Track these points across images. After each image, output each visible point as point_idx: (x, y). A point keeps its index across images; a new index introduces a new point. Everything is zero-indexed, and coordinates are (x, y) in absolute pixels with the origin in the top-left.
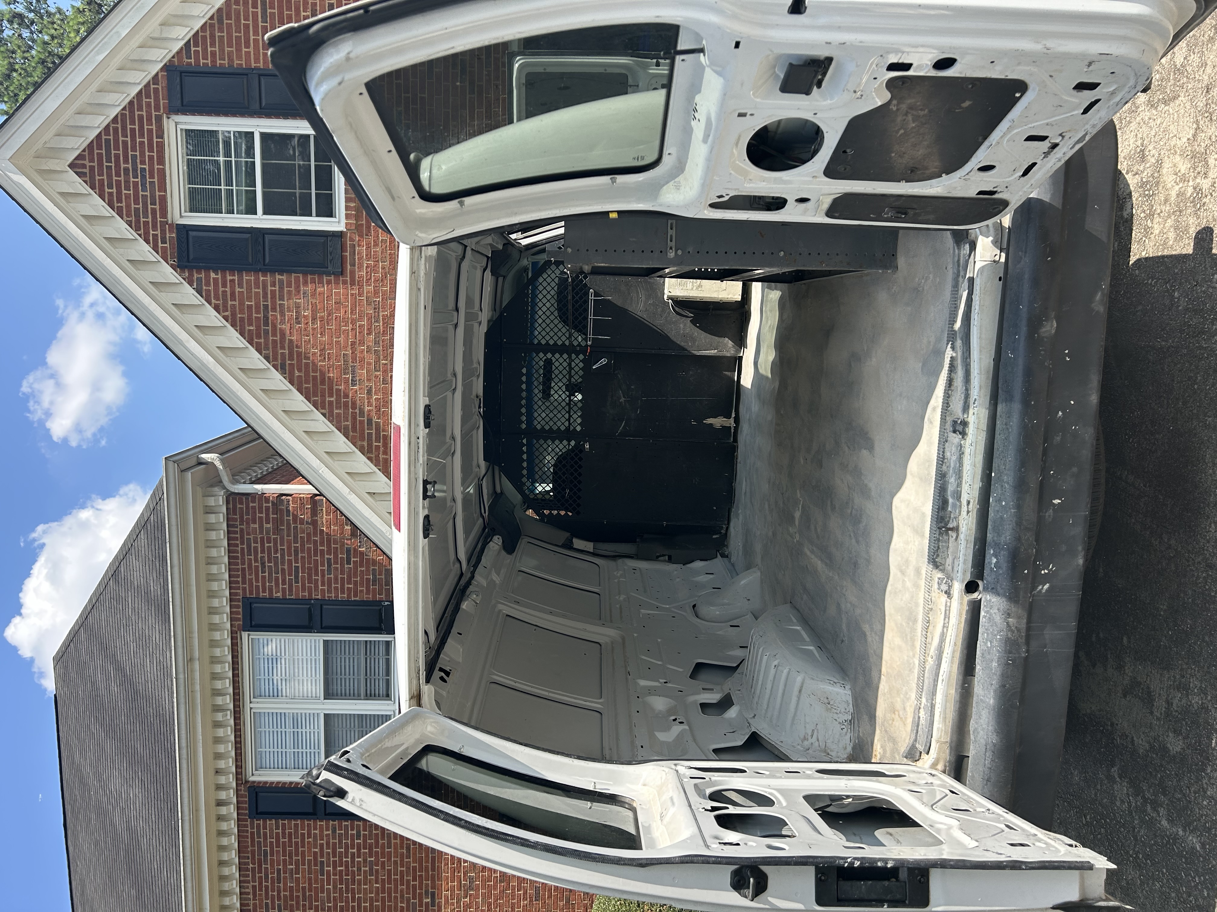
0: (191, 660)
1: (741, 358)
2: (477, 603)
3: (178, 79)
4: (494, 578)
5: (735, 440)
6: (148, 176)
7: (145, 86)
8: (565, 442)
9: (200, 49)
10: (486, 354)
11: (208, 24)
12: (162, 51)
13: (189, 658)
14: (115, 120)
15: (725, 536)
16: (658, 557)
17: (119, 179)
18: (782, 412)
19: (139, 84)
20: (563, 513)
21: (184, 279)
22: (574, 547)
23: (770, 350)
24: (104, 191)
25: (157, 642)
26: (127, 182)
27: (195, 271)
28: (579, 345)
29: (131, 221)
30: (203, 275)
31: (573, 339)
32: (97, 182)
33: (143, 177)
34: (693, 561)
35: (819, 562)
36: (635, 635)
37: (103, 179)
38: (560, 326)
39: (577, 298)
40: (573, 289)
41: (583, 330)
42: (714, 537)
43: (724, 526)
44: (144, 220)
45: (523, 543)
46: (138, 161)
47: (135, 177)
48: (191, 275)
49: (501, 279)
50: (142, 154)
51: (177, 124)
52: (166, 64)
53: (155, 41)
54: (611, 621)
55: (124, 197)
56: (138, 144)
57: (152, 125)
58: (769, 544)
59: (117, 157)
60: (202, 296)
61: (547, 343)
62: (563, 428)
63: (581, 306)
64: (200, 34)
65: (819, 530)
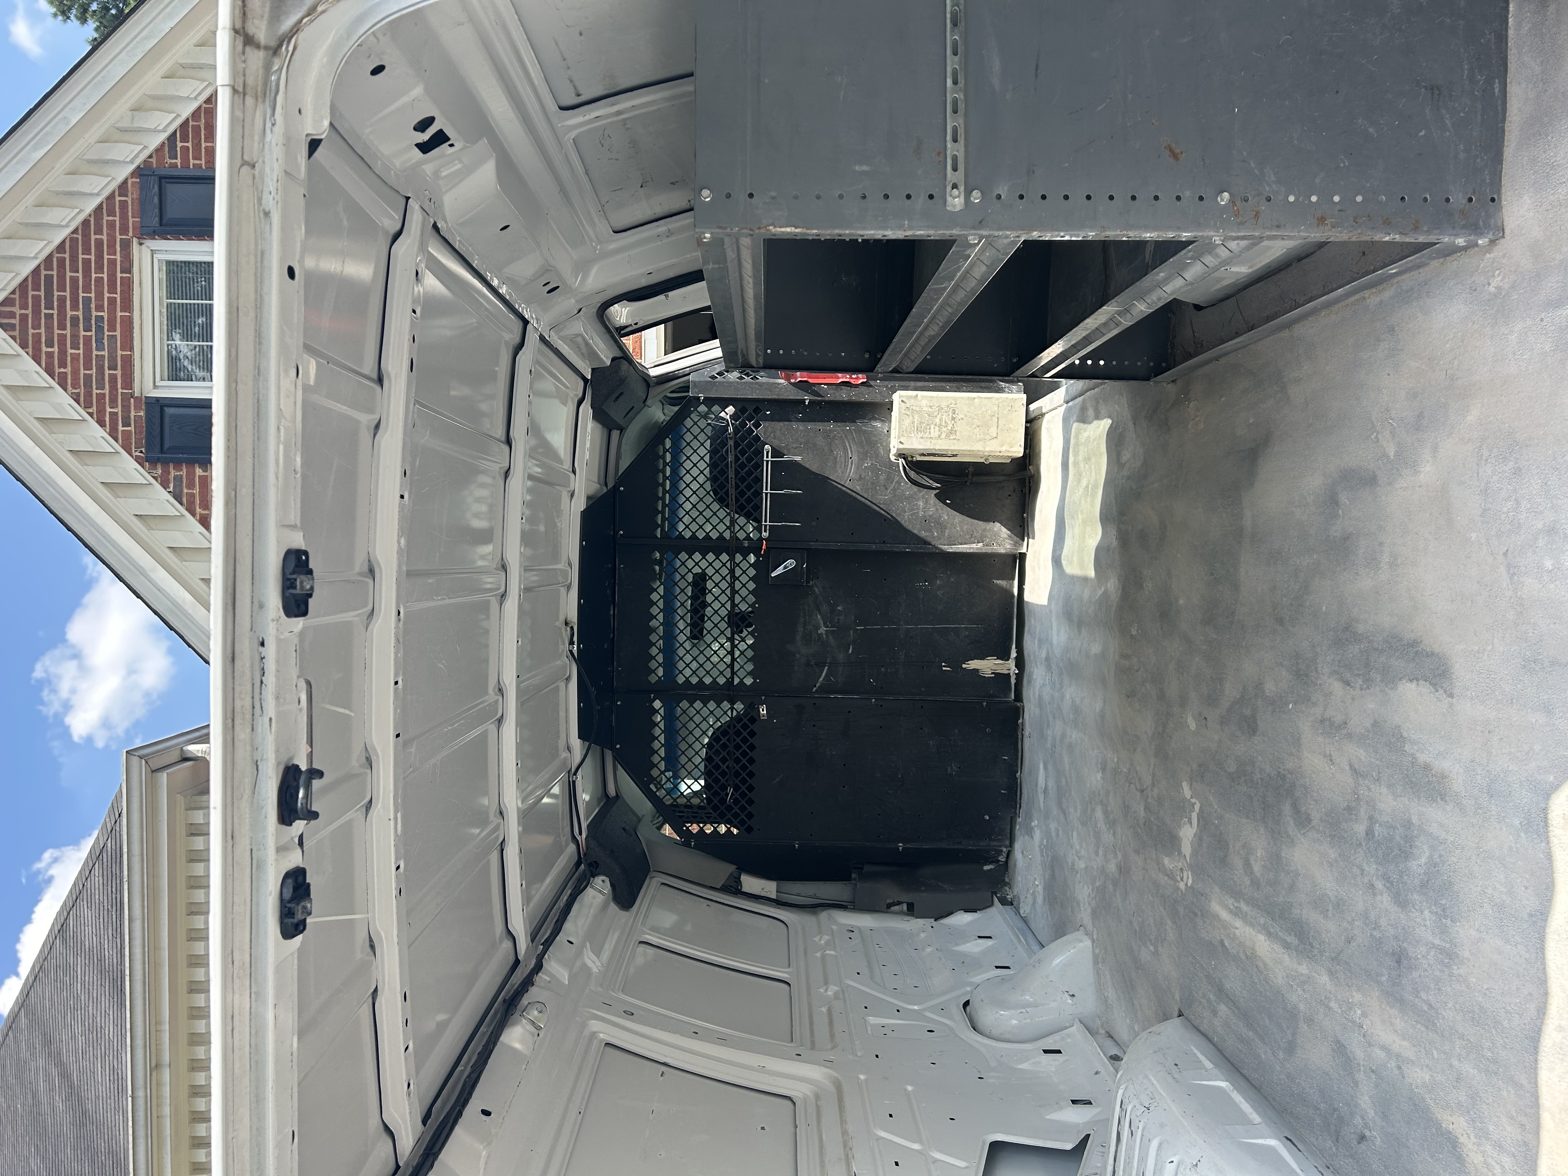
0: (158, 1066)
1: (1022, 557)
2: (539, 1028)
3: (156, 189)
4: (589, 963)
5: (1019, 697)
6: (106, 328)
7: (108, 198)
8: (726, 705)
9: (189, 144)
10: (583, 550)
11: (203, 109)
12: (133, 147)
13: (154, 1064)
14: (61, 247)
15: (1005, 867)
16: (889, 906)
17: (64, 332)
18: (1134, 632)
19: (98, 194)
20: (723, 829)
21: (155, 478)
22: (744, 890)
23: (1088, 529)
24: (40, 350)
25: (111, 1037)
26: (75, 336)
27: (171, 465)
28: (748, 538)
29: (78, 394)
30: (184, 472)
31: (737, 528)
32: (30, 338)
33: (100, 329)
34: (952, 913)
35: (1262, 938)
36: (862, 1077)
37: (40, 334)
38: (715, 506)
39: (743, 459)
40: (737, 445)
41: (753, 514)
42: (986, 868)
43: (1005, 850)
44: (99, 391)
45: (652, 888)
46: (93, 306)
47: (88, 329)
48: (166, 472)
49: (615, 434)
50: (99, 295)
51: (153, 252)
52: (138, 167)
53: (126, 133)
54: (813, 1046)
55: (69, 358)
56: (93, 282)
57: (115, 254)
58: (1111, 887)
59: (62, 300)
60: (181, 504)
61: (694, 536)
62: (721, 681)
63: (749, 473)
64: (191, 123)
65: (1257, 868)
